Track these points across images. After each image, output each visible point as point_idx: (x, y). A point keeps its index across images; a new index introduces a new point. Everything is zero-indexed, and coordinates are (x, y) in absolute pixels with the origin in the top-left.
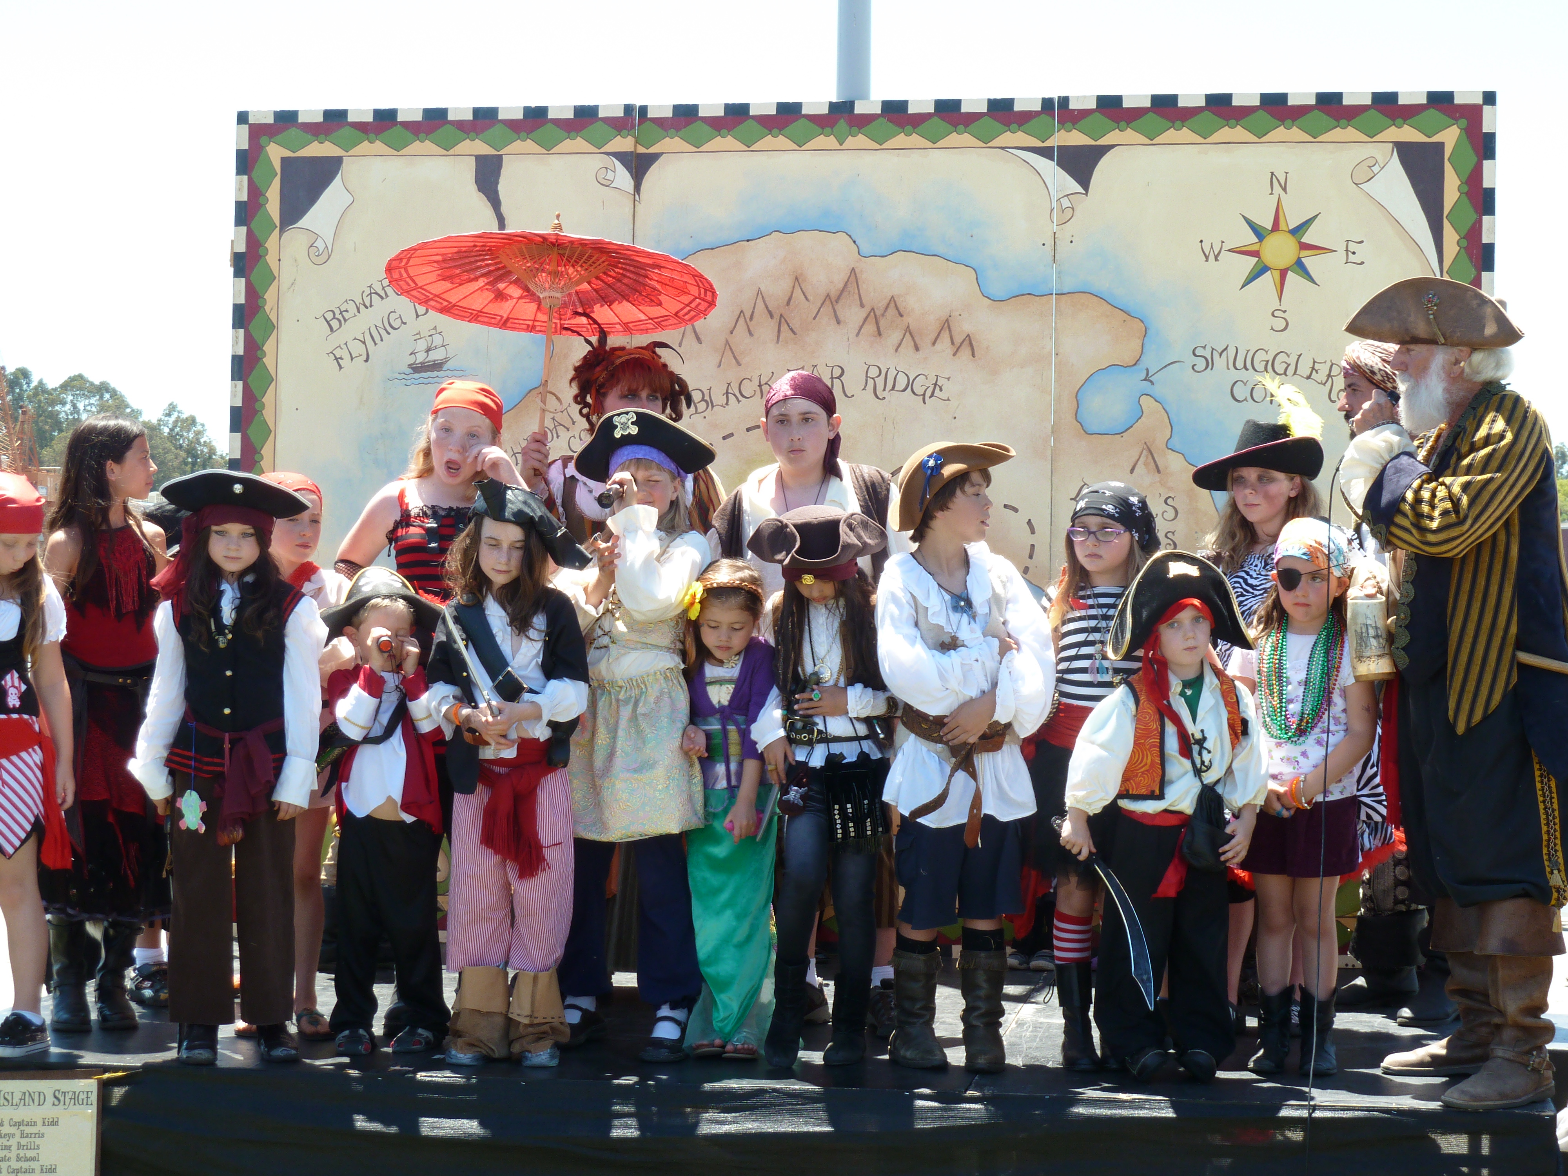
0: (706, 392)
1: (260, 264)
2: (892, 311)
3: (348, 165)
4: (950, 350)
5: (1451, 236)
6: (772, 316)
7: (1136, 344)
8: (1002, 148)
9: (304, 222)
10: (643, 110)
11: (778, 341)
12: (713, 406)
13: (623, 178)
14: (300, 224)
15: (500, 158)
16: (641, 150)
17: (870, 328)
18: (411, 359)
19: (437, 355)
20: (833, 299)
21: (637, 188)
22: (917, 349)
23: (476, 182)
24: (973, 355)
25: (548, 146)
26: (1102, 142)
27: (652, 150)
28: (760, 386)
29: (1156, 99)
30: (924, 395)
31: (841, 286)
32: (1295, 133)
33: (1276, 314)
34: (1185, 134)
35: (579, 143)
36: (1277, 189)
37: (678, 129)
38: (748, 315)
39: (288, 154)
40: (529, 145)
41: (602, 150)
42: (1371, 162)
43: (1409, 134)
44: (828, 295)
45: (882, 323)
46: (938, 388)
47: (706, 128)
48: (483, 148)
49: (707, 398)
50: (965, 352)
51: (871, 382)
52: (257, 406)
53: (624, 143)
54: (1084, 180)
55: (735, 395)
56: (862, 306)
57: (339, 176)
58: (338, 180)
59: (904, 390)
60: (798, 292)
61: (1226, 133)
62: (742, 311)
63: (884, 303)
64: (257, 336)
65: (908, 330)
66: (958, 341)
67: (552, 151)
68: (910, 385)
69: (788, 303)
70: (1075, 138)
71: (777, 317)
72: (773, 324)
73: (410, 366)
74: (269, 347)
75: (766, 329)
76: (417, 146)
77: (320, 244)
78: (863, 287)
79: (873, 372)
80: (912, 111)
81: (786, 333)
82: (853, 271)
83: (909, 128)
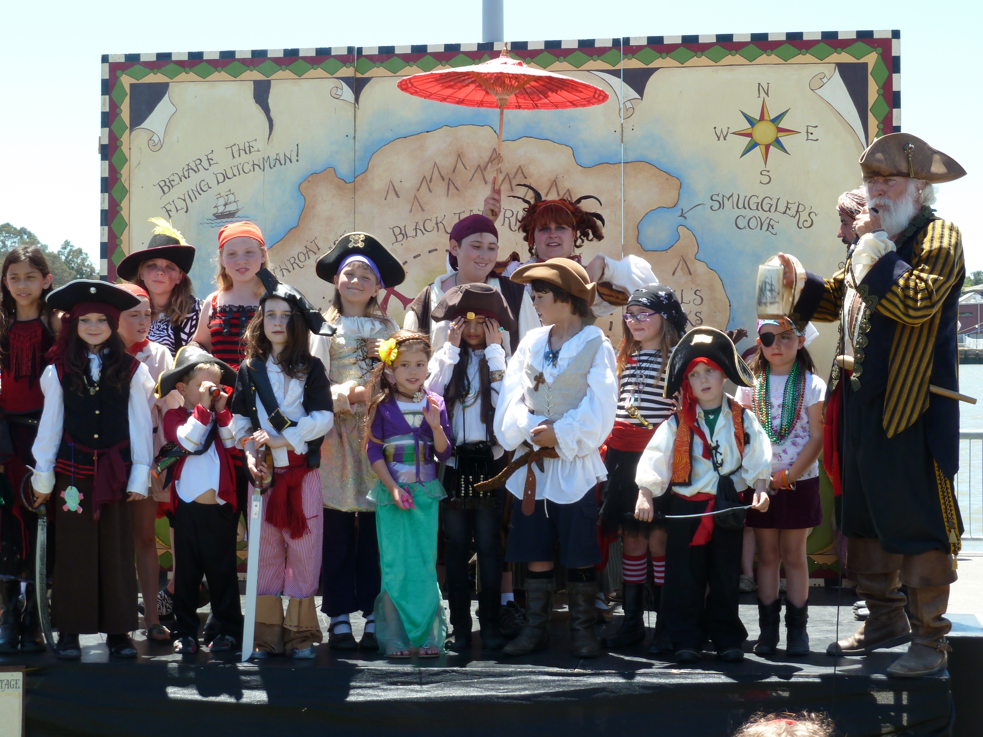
0: (403, 229)
1: (117, 152)
2: (519, 174)
3: (173, 88)
5: (873, 122)
6: (443, 179)
7: (675, 194)
8: (588, 71)
9: (146, 124)
10: (360, 50)
11: (448, 195)
12: (407, 237)
13: (348, 93)
14: (142, 126)
15: (269, 82)
16: (359, 75)
17: (506, 186)
18: (215, 211)
19: (231, 208)
20: (482, 168)
21: (357, 100)
23: (254, 97)
25: (300, 74)
26: (652, 66)
27: (365, 76)
28: (437, 224)
29: (685, 38)
31: (487, 159)
32: (773, 58)
33: (764, 173)
34: (704, 60)
35: (319, 72)
36: (763, 94)
37: (382, 62)
38: (428, 179)
39: (134, 81)
40: (287, 73)
41: (334, 76)
42: (821, 76)
43: (845, 58)
44: (479, 166)
45: (514, 182)
47: (400, 61)
48: (258, 76)
49: (403, 232)
51: (507, 220)
52: (118, 242)
53: (348, 72)
54: (640, 90)
55: (421, 230)
57: (167, 95)
58: (166, 98)
60: (460, 164)
61: (729, 59)
62: (424, 177)
63: (515, 170)
64: (116, 197)
67: (302, 77)
69: (454, 171)
70: (634, 64)
71: (447, 180)
72: (444, 185)
73: (214, 215)
74: (124, 204)
75: (440, 188)
76: (216, 75)
77: (155, 138)
79: (509, 214)
80: (530, 48)
81: (453, 190)
82: (495, 149)
83: (529, 59)
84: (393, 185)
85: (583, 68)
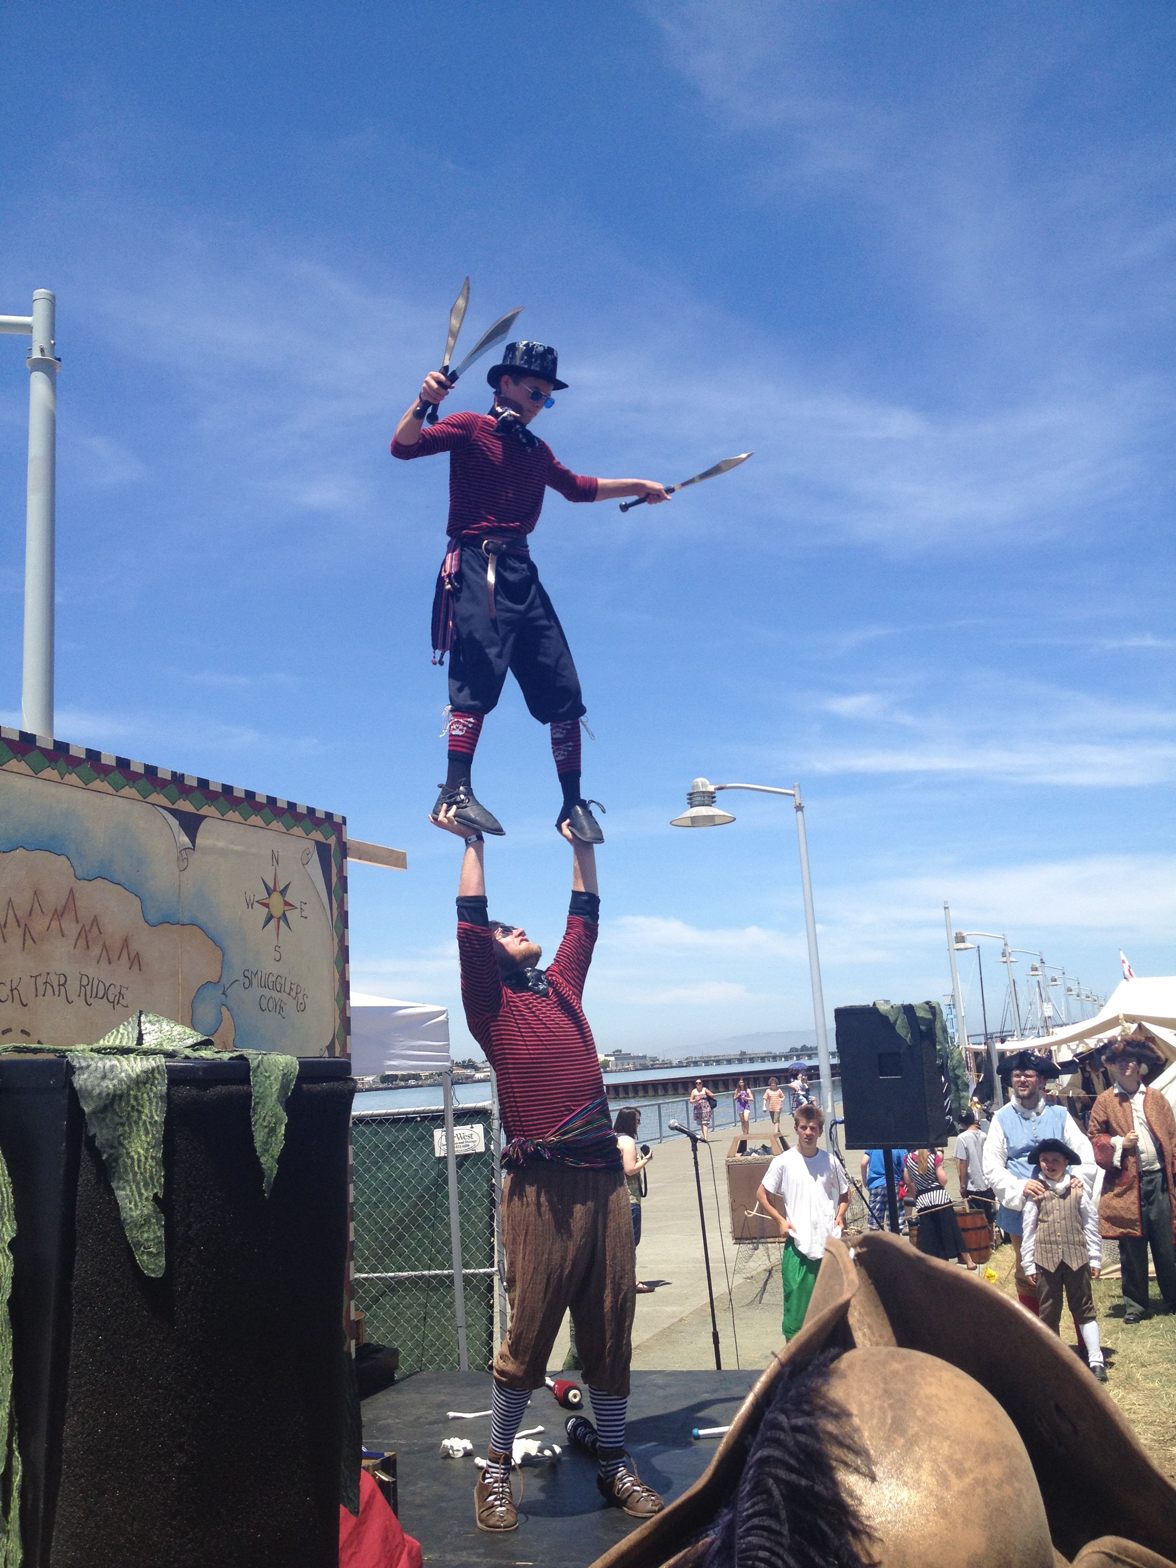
2: (95, 930)
4: (128, 965)
5: (334, 904)
6: (19, 926)
7: (219, 966)
8: (152, 804)
11: (23, 950)
17: (82, 942)
20: (59, 914)
22: (110, 963)
24: (140, 970)
26: (202, 812)
28: (12, 990)
30: (113, 1002)
31: (64, 903)
32: (281, 826)
33: (276, 948)
34: (237, 815)
36: (274, 862)
38: (2, 924)
42: (308, 851)
44: (56, 910)
45: (89, 936)
46: (121, 997)
50: (136, 967)
51: (83, 988)
56: (77, 922)
59: (102, 998)
60: (36, 904)
61: (256, 820)
63: (91, 920)
65: (104, 946)
66: (132, 956)
68: (106, 993)
69: (30, 914)
70: (188, 806)
71: (23, 926)
72: (20, 931)
75: (15, 937)
78: (78, 903)
79: (85, 982)
80: (103, 762)
81: (29, 942)
82: (71, 890)
83: (102, 776)
85: (149, 799)
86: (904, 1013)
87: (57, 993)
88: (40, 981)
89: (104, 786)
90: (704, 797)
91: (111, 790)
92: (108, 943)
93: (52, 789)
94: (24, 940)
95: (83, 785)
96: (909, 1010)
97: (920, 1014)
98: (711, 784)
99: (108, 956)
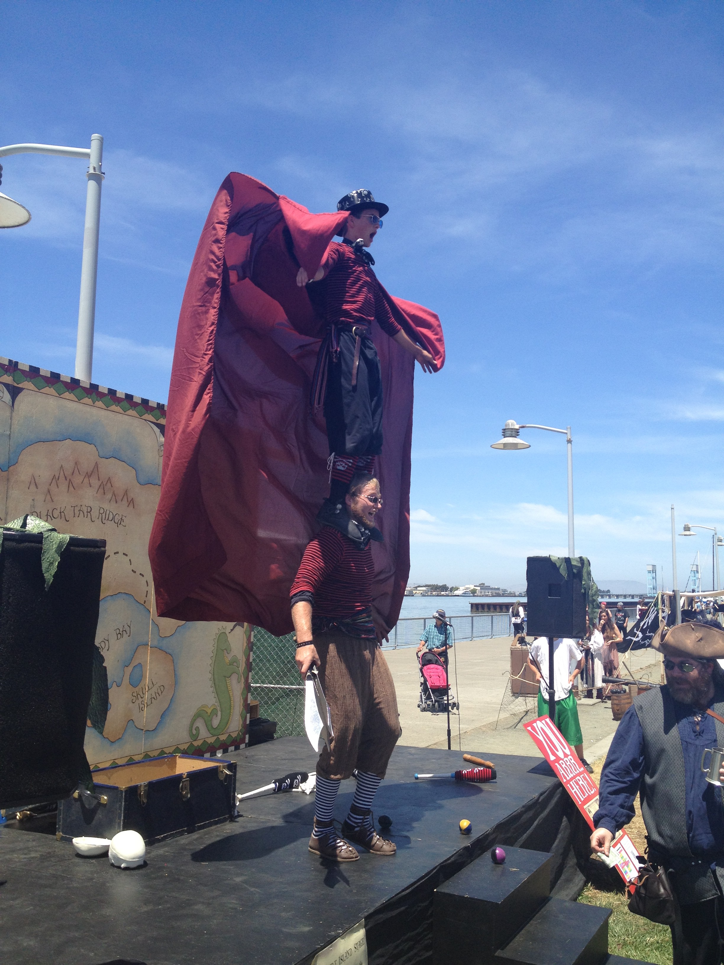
0: (39, 514)
2: (109, 485)
4: (127, 505)
6: (66, 480)
8: (145, 420)
10: (17, 363)
11: (68, 492)
13: (7, 397)
16: (15, 385)
17: (101, 491)
20: (89, 475)
21: (13, 403)
22: (116, 502)
24: (134, 507)
27: (20, 386)
28: (61, 513)
30: (117, 523)
31: (92, 469)
37: (31, 378)
38: (57, 478)
44: (87, 473)
45: (105, 488)
46: (122, 521)
47: (43, 381)
49: (39, 516)
50: (131, 505)
51: (100, 515)
53: (7, 379)
55: (51, 516)
56: (99, 480)
59: (111, 521)
60: (76, 469)
62: (55, 475)
63: (107, 480)
65: (114, 494)
68: (113, 518)
69: (73, 474)
71: (68, 480)
72: (66, 483)
75: (64, 485)
78: (100, 470)
79: (102, 511)
80: (118, 395)
81: (71, 488)
82: (96, 462)
83: (117, 403)
84: (34, 479)
85: (142, 417)
86: (565, 562)
87: (86, 516)
88: (77, 509)
89: (118, 409)
90: (512, 432)
91: (121, 411)
92: (115, 492)
93: (88, 409)
94: (69, 487)
95: (104, 407)
96: (567, 560)
97: (574, 563)
98: (517, 424)
99: (115, 499)
